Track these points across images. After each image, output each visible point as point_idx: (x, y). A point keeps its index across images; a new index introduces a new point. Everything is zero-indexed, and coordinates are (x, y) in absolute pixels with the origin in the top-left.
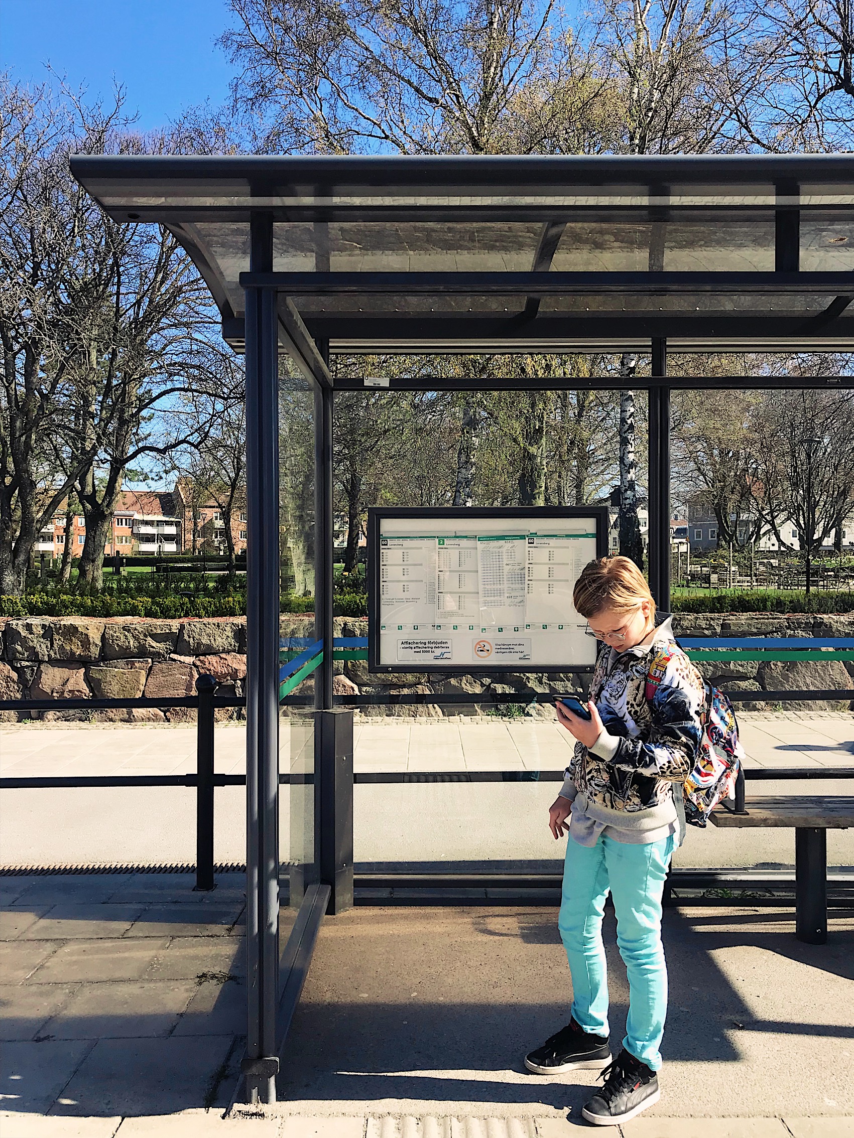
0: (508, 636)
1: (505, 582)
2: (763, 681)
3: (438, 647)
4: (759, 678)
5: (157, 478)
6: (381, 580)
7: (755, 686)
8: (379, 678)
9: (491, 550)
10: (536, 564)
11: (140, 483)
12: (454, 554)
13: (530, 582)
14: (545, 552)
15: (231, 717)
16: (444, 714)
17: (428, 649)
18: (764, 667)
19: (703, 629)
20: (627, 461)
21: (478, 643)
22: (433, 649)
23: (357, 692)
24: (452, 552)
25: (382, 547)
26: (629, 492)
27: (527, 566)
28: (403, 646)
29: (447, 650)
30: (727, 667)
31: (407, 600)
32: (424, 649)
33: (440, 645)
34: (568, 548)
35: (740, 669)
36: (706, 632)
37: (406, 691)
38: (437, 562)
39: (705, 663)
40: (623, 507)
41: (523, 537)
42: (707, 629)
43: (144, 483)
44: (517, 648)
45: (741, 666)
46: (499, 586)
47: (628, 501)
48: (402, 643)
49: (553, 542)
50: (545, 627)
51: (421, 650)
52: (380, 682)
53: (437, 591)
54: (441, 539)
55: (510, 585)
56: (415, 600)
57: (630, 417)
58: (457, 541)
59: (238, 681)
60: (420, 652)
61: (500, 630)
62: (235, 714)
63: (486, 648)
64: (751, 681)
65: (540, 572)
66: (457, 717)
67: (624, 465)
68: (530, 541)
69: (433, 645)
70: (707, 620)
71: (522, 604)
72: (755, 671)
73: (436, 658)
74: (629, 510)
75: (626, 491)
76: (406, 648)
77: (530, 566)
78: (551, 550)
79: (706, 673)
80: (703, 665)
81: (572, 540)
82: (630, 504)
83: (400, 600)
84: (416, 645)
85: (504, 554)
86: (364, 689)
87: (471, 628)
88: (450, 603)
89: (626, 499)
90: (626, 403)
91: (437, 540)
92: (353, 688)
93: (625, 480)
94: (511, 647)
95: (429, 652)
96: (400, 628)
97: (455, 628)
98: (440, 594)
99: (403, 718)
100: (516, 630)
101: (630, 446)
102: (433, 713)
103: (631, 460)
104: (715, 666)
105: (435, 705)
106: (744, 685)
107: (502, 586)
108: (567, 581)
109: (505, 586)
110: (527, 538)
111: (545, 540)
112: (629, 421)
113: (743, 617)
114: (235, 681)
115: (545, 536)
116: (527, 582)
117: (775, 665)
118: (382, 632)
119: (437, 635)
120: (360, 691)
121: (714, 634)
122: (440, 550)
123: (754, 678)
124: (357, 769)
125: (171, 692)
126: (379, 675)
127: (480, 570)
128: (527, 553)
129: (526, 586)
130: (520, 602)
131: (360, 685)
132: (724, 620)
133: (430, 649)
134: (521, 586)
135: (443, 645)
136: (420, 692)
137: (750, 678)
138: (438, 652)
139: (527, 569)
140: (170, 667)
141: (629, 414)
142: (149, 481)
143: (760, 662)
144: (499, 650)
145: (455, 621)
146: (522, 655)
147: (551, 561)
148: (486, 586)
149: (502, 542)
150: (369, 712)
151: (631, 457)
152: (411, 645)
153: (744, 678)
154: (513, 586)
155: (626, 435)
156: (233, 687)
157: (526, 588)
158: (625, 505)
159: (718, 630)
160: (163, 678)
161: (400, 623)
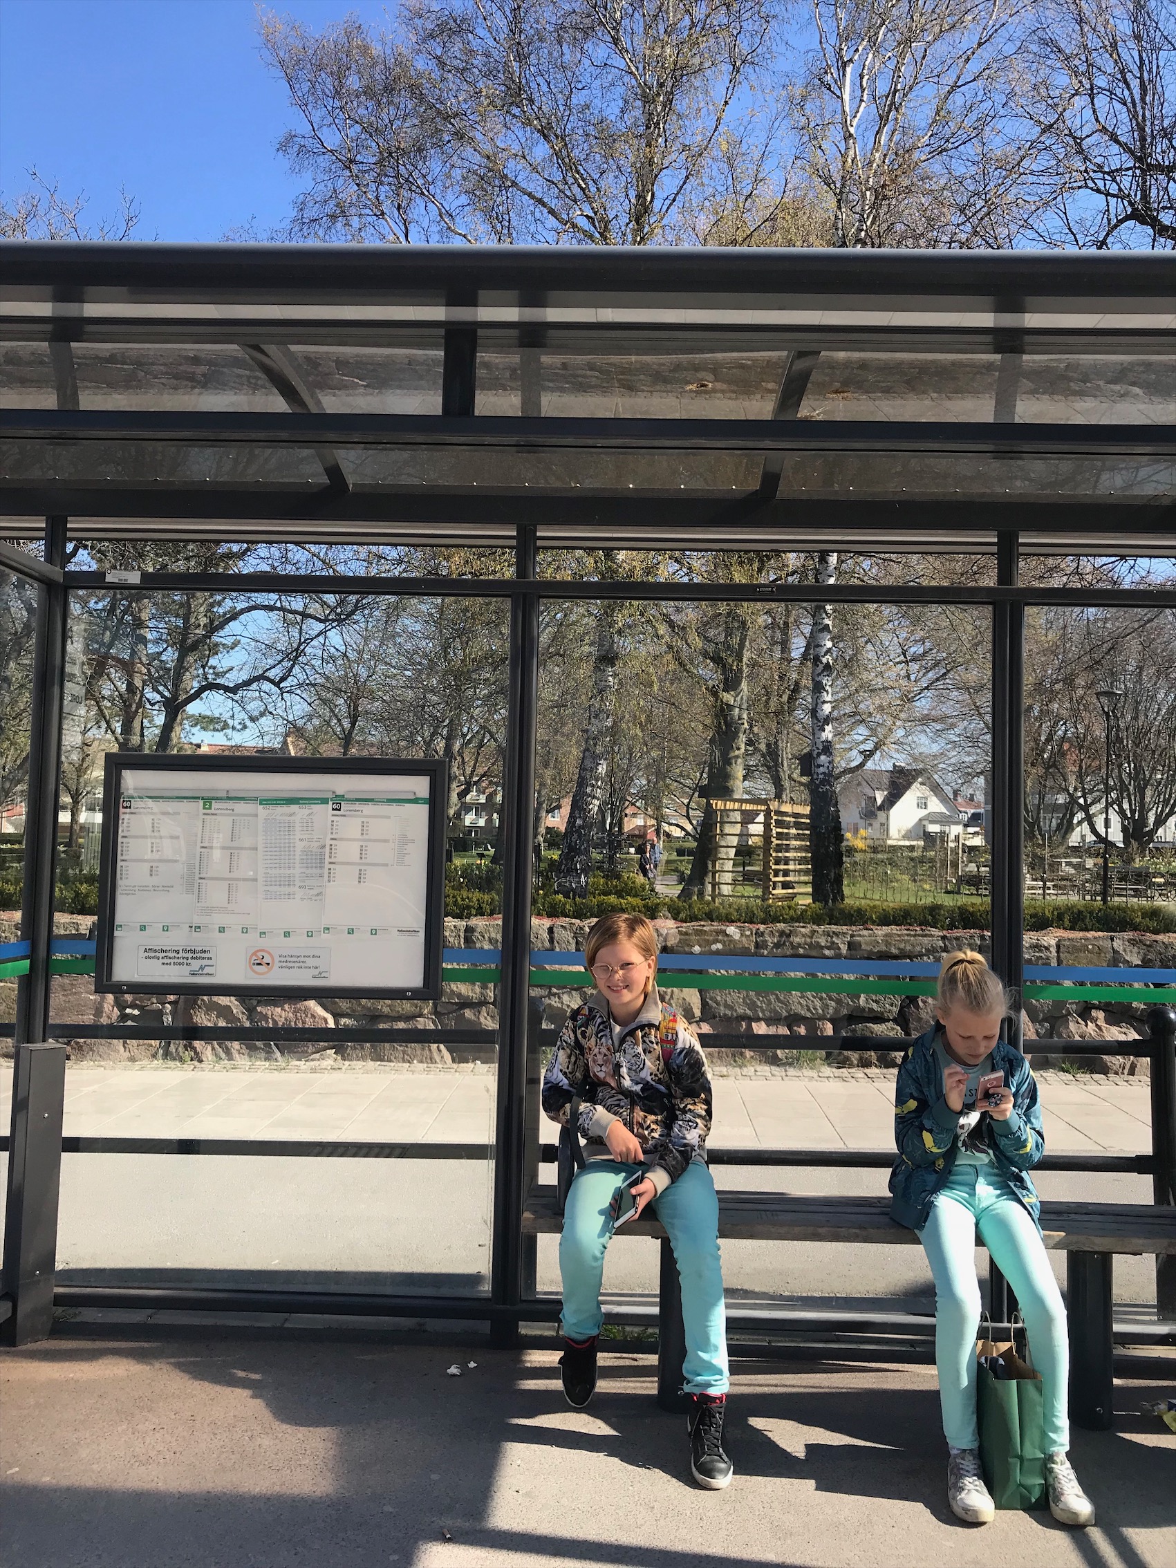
0: (298, 944)
1: (297, 865)
2: (908, 1025)
3: (197, 958)
4: (902, 1019)
5: (239, 727)
6: (119, 857)
7: (894, 1032)
8: (363, 1007)
9: (278, 817)
10: (341, 839)
11: (216, 734)
12: (225, 822)
13: (332, 866)
14: (357, 822)
15: (154, 1056)
16: (453, 1060)
17: (181, 961)
18: (909, 1005)
19: (822, 948)
20: (821, 715)
21: (255, 953)
22: (189, 961)
23: (331, 1025)
24: (221, 823)
25: (122, 810)
26: (823, 757)
27: (328, 842)
28: (147, 954)
29: (209, 962)
30: (854, 1002)
31: (155, 888)
32: (176, 961)
33: (199, 955)
34: (389, 817)
35: (875, 1006)
36: (827, 952)
37: (401, 1025)
38: (200, 836)
39: (824, 996)
40: (815, 777)
41: (324, 801)
42: (828, 948)
43: (222, 733)
44: (310, 962)
45: (876, 1002)
46: (288, 872)
47: (821, 770)
48: (146, 951)
49: (368, 809)
50: (351, 931)
51: (172, 961)
52: (365, 1012)
53: (197, 876)
54: (208, 800)
55: (304, 870)
56: (167, 888)
57: (826, 654)
58: (230, 805)
59: (167, 1005)
60: (170, 964)
61: (287, 934)
62: (161, 1052)
63: (265, 960)
64: (890, 1024)
65: (348, 851)
66: (471, 1065)
67: (817, 719)
68: (335, 807)
69: (190, 955)
70: (829, 935)
71: (319, 897)
72: (895, 1010)
73: (193, 974)
74: (823, 782)
75: (819, 755)
76: (150, 958)
77: (333, 842)
78: (365, 820)
79: (826, 1011)
80: (821, 999)
81: (394, 808)
82: (823, 773)
83: (144, 889)
84: (165, 954)
85: (297, 825)
86: (343, 1021)
87: (245, 931)
88: (216, 894)
89: (819, 766)
90: (821, 635)
91: (201, 802)
92: (326, 1020)
93: (817, 740)
94: (302, 959)
95: (182, 964)
96: (143, 928)
97: (222, 930)
98: (201, 881)
99: (392, 1064)
100: (310, 934)
101: (825, 693)
102: (437, 1057)
103: (827, 713)
104: (839, 1002)
105: (442, 1046)
106: (879, 1029)
107: (291, 871)
108: (387, 865)
109: (297, 871)
110: (331, 803)
111: (357, 806)
112: (824, 660)
113: (880, 933)
114: (163, 1004)
115: (357, 800)
116: (327, 866)
117: (925, 1002)
118: (116, 933)
119: (197, 941)
120: (336, 1023)
121: (838, 956)
122: (205, 817)
123: (895, 1021)
124: (67, 1132)
125: (73, 1018)
126: (364, 1001)
127: (260, 847)
128: (330, 823)
129: (326, 871)
130: (318, 895)
131: (336, 1016)
132: (852, 936)
133: (185, 961)
134: (318, 871)
135: (203, 955)
136: (420, 1027)
137: (888, 1020)
138: (196, 965)
139: (328, 848)
140: (74, 982)
141: (825, 649)
142: (229, 731)
143: (903, 997)
144: (284, 964)
145: (219, 919)
146: (316, 972)
147: (365, 837)
148: (269, 871)
149: (294, 808)
150: (348, 1054)
151: (827, 708)
152: (157, 954)
153: (879, 1019)
154: (309, 871)
155: (820, 679)
156: (160, 1013)
157: (326, 875)
158: (818, 774)
159: (844, 949)
160: (64, 998)
161: (143, 919)
